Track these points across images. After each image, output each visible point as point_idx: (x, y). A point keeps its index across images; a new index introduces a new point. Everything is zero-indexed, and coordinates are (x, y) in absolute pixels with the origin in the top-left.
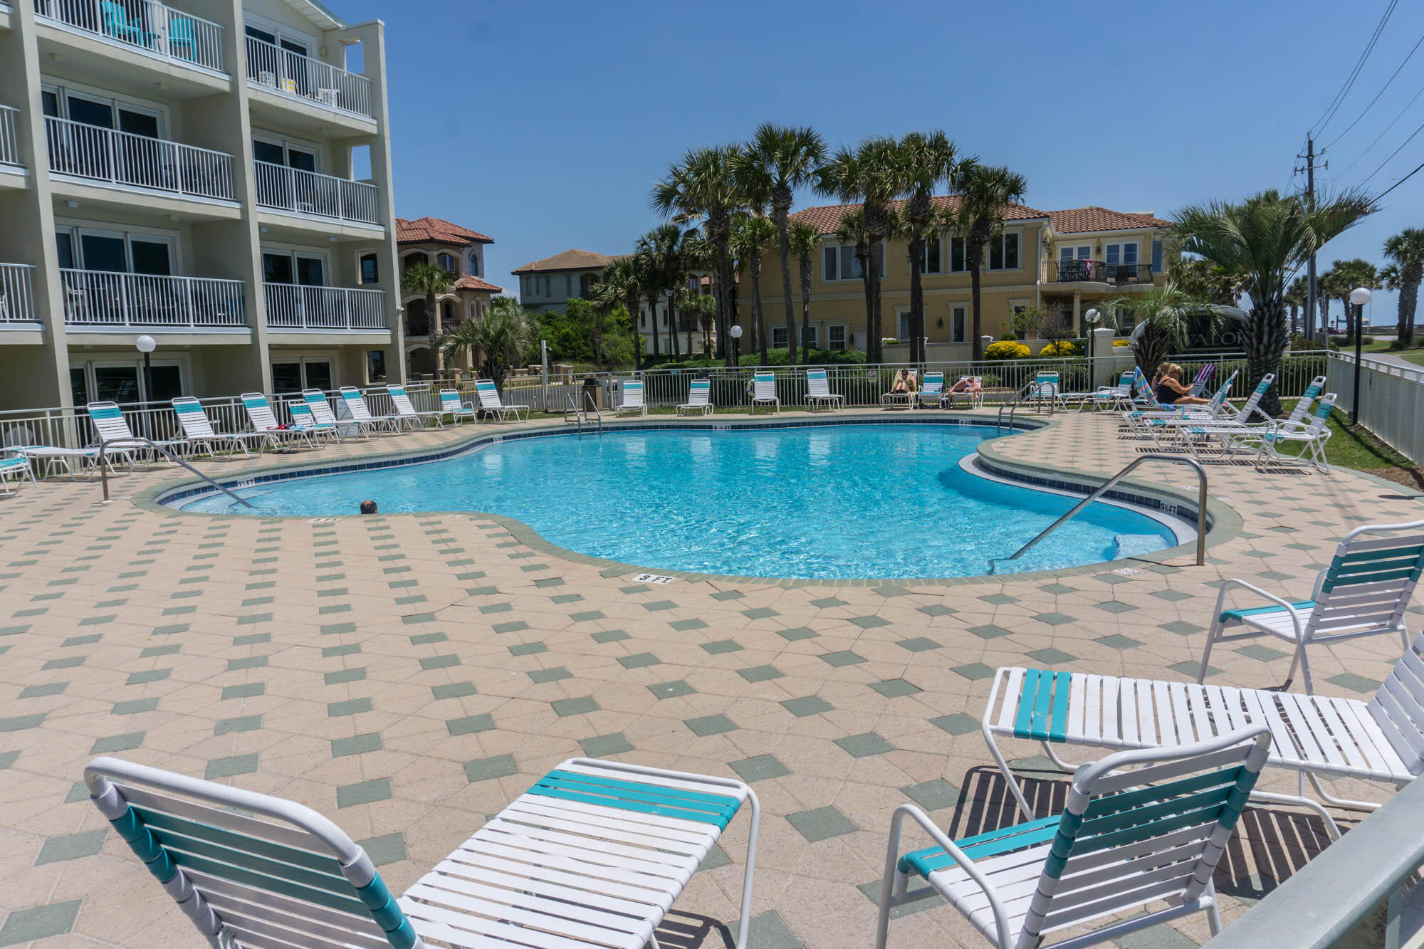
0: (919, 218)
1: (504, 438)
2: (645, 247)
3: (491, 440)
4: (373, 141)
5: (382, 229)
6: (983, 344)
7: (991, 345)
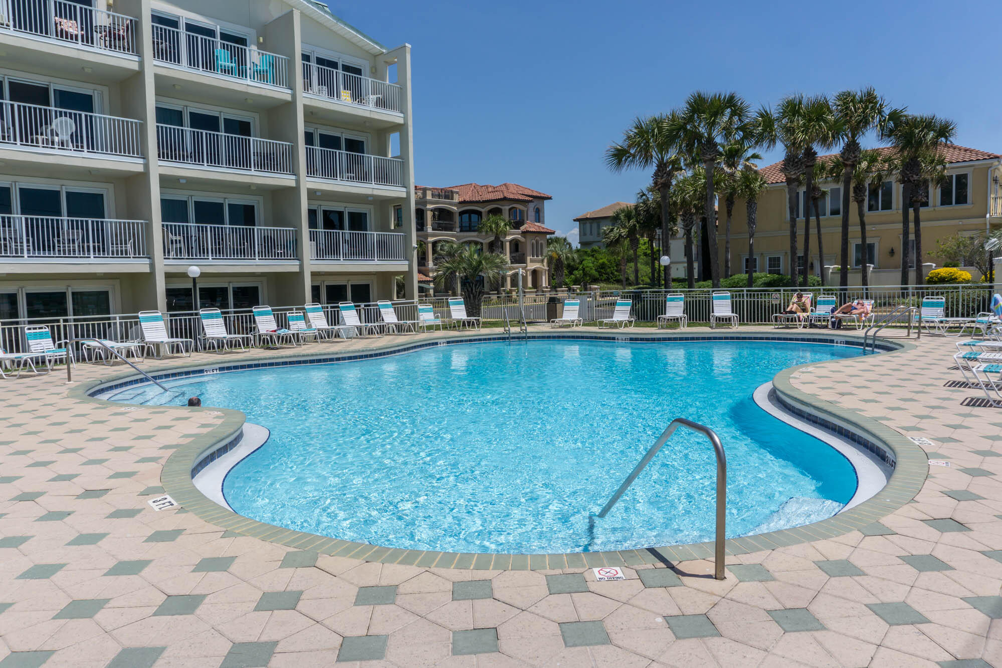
0: (849, 163)
1: (448, 342)
2: (644, 197)
3: (436, 344)
4: (400, 128)
5: (404, 189)
6: (924, 271)
7: (932, 271)
